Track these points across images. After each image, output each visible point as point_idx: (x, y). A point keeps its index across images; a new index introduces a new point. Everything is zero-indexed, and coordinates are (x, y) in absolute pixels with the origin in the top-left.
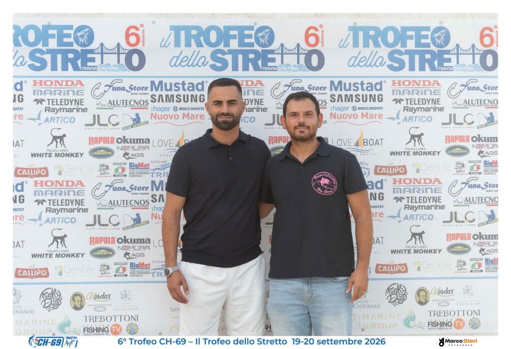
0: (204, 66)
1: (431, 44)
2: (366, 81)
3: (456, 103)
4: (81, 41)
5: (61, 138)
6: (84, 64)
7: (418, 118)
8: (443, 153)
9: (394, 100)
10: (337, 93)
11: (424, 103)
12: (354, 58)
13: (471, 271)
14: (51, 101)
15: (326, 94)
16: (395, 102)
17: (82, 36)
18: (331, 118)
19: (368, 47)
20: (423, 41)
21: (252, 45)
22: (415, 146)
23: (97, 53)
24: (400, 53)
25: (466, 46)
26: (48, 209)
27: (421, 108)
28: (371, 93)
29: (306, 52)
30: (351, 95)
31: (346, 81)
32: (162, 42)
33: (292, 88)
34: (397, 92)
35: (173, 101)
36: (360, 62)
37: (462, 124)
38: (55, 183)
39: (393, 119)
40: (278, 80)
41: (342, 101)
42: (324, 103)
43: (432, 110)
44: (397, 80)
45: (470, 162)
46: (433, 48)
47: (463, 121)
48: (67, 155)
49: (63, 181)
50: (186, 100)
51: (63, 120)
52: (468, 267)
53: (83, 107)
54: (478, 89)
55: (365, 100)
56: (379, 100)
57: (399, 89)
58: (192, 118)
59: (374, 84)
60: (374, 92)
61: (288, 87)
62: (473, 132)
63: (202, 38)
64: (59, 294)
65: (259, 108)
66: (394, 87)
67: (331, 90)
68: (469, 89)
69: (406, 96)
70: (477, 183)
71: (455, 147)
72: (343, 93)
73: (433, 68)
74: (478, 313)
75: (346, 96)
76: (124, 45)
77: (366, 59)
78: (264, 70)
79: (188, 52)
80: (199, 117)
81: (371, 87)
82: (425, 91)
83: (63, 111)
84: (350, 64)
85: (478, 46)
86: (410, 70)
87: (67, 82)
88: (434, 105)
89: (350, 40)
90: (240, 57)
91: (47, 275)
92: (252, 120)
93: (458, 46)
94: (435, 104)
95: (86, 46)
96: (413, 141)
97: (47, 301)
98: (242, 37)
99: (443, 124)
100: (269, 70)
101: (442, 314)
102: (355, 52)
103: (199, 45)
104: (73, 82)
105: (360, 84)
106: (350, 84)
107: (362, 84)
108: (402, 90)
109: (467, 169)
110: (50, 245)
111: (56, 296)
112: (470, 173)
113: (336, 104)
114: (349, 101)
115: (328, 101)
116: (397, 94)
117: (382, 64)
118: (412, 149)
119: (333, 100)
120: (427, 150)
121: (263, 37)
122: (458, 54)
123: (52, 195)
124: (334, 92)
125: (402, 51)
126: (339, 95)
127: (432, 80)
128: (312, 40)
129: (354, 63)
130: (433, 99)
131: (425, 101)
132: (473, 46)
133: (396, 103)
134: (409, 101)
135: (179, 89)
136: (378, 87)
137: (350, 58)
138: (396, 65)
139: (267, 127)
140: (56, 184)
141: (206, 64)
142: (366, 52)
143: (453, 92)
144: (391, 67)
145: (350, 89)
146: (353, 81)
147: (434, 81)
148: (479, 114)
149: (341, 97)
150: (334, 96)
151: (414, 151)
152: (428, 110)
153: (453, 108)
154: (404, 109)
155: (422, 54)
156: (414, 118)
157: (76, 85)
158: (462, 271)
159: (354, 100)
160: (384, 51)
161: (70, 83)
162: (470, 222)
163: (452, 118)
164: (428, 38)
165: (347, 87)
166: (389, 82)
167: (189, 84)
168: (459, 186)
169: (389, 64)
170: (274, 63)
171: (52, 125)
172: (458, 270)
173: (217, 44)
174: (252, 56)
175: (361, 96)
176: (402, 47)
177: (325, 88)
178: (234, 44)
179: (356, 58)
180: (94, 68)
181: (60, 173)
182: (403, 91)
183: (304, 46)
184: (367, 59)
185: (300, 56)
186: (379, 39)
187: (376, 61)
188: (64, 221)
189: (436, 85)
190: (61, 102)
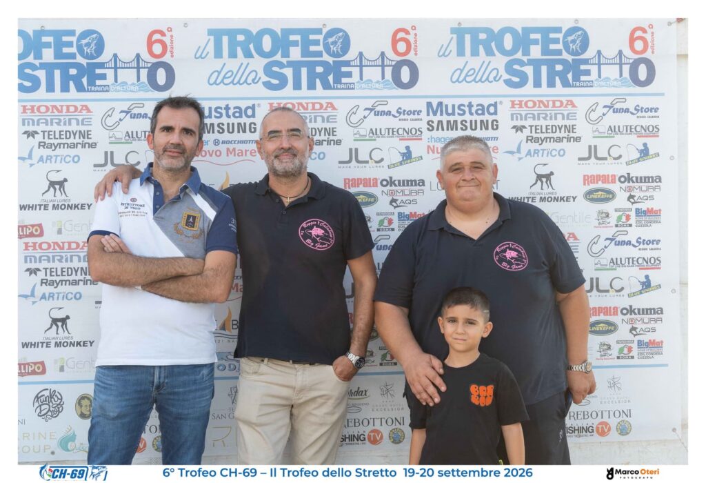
0: (254, 83)
1: (564, 51)
2: (475, 102)
3: (597, 130)
4: (87, 52)
5: (61, 184)
6: (91, 83)
7: (546, 152)
8: (580, 198)
9: (514, 127)
10: (436, 119)
11: (554, 131)
12: (459, 71)
13: (618, 358)
14: (46, 134)
15: (421, 120)
16: (514, 130)
17: (88, 45)
18: (428, 153)
19: (478, 55)
20: (552, 47)
21: (319, 54)
22: (542, 189)
23: (109, 68)
24: (521, 63)
25: (610, 53)
26: (44, 281)
27: (550, 138)
28: (482, 118)
29: (394, 63)
30: (455, 122)
31: (448, 102)
32: (197, 52)
33: (375, 112)
34: (517, 117)
35: (213, 132)
36: (467, 75)
37: (606, 159)
38: (52, 245)
39: (512, 153)
40: (357, 102)
41: (443, 129)
42: (418, 132)
43: (565, 140)
44: (517, 100)
45: (616, 210)
46: (565, 56)
47: (606, 155)
48: (70, 207)
49: (63, 243)
50: (231, 130)
51: (63, 159)
52: (615, 352)
53: (90, 141)
54: (627, 111)
55: (474, 128)
56: (493, 128)
57: (519, 112)
58: (240, 154)
59: (486, 106)
60: (486, 117)
61: (369, 111)
62: (620, 169)
63: (251, 46)
64: (59, 397)
65: (331, 140)
66: (513, 109)
67: (428, 114)
68: (615, 111)
69: (530, 122)
70: (626, 238)
71: (597, 190)
72: (445, 118)
73: (566, 84)
74: (629, 414)
75: (448, 122)
76: (145, 56)
77: (475, 72)
78: (337, 89)
79: (233, 65)
80: (248, 153)
81: (482, 109)
82: (556, 114)
83: (64, 148)
84: (455, 79)
85: (627, 52)
86: (534, 87)
87: (68, 107)
88: (567, 133)
89: (454, 46)
90: (304, 71)
91: (44, 372)
92: (322, 156)
93: (599, 53)
94: (569, 132)
95: (93, 58)
96: (539, 182)
97: (43, 407)
98: (306, 43)
99: (580, 159)
100: (343, 89)
101: (580, 417)
102: (460, 62)
103: (248, 55)
104: (76, 108)
105: (468, 106)
106: (453, 106)
107: (470, 105)
108: (523, 114)
109: (613, 220)
110: (48, 330)
111: (56, 399)
112: (617, 226)
113: (435, 134)
114: (452, 129)
115: (424, 130)
116: (517, 119)
117: (497, 79)
118: (538, 194)
119: (431, 128)
120: (559, 195)
121: (334, 43)
122: (599, 64)
123: (49, 261)
124: (431, 117)
125: (524, 62)
126: (439, 121)
127: (564, 100)
128: (402, 47)
129: (459, 78)
130: (566, 126)
131: (555, 128)
132: (620, 52)
133: (517, 131)
134: (533, 128)
135: (221, 116)
136: (492, 109)
137: (453, 71)
138: (516, 80)
139: (342, 165)
140: (54, 247)
141: (258, 82)
142: (475, 63)
143: (594, 116)
144: (509, 83)
145: (453, 114)
146: (457, 102)
147: (568, 101)
148: (629, 145)
149: (442, 124)
150: (433, 122)
151: (541, 196)
152: (560, 140)
153: (594, 137)
154: (527, 140)
155: (551, 64)
156: (541, 152)
157: (80, 112)
158: (606, 357)
159: (459, 128)
160: (500, 61)
161: (72, 109)
162: (617, 291)
163: (593, 151)
164: (559, 43)
165: (450, 111)
166: (507, 102)
167: (235, 108)
168: (602, 243)
169: (506, 78)
170: (350, 79)
171: (49, 166)
172: (601, 356)
173: (272, 53)
174: (319, 69)
175: (469, 122)
176: (523, 55)
177: (419, 112)
178: (295, 54)
179: (462, 71)
180: (105, 89)
181: (60, 232)
182: (526, 115)
183: (390, 54)
184: (477, 71)
185: (386, 68)
186: (493, 45)
187: (489, 74)
188: (65, 297)
189: (570, 107)
190: (60, 135)
